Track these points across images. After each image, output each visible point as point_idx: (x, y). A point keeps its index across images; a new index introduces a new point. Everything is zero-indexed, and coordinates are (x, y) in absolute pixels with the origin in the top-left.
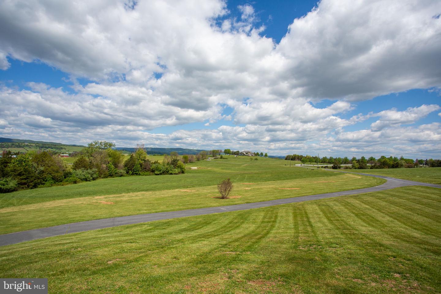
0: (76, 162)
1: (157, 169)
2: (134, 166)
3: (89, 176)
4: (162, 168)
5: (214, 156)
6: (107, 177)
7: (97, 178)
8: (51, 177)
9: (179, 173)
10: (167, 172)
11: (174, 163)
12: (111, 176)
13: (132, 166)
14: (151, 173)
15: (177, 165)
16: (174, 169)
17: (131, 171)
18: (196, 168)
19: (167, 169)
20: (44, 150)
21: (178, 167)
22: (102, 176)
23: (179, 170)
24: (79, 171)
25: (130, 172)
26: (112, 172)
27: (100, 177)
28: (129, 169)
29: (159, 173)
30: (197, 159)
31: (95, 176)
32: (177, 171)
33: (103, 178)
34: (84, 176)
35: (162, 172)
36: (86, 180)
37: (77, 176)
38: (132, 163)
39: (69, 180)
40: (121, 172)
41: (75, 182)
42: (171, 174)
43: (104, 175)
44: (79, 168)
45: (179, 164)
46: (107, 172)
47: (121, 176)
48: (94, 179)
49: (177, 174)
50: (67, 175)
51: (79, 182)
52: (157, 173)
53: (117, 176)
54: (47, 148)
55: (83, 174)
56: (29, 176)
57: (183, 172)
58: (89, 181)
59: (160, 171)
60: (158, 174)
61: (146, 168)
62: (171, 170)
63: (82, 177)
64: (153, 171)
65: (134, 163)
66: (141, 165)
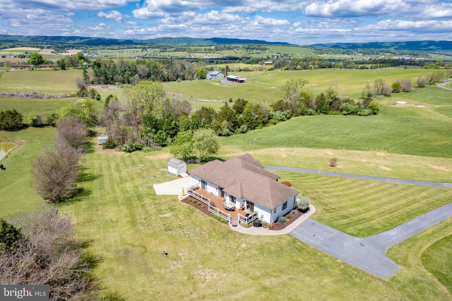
0: (276, 104)
1: (346, 109)
2: (323, 105)
3: (284, 117)
4: (350, 109)
6: (298, 116)
7: (291, 117)
9: (369, 114)
10: (356, 112)
12: (302, 114)
14: (340, 113)
15: (368, 106)
16: (364, 110)
18: (405, 103)
19: (356, 110)
20: (250, 51)
21: (370, 107)
22: (295, 115)
23: (370, 111)
24: (278, 113)
25: (319, 110)
26: (303, 112)
27: (293, 116)
28: (318, 108)
29: (346, 113)
31: (288, 116)
32: (367, 111)
34: (281, 117)
35: (350, 112)
36: (282, 120)
37: (276, 118)
39: (271, 122)
40: (310, 111)
41: (275, 123)
42: (360, 115)
43: (296, 113)
44: (277, 111)
45: (371, 104)
46: (299, 111)
47: (311, 114)
48: (288, 119)
49: (366, 115)
50: (270, 117)
51: (278, 123)
53: (307, 115)
54: (253, 49)
55: (280, 115)
57: (375, 114)
58: (285, 120)
59: (349, 111)
60: (346, 115)
61: (334, 107)
62: (361, 111)
63: (280, 119)
64: (342, 111)
65: (323, 102)
66: (331, 104)
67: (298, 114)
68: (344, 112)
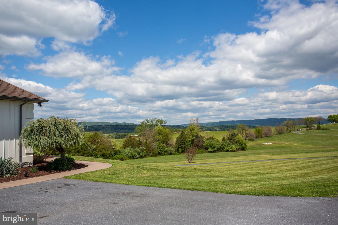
0: (126, 141)
1: (211, 146)
2: (185, 143)
3: (136, 154)
4: (216, 145)
5: (307, 127)
6: (155, 156)
7: (145, 156)
8: (101, 154)
9: (238, 150)
10: (223, 149)
11: (232, 138)
12: (160, 154)
13: (182, 143)
14: (204, 151)
15: (235, 141)
16: (231, 146)
17: (182, 149)
18: (270, 143)
19: (222, 146)
21: (236, 142)
22: (151, 154)
23: (238, 146)
24: (128, 150)
25: (180, 149)
26: (161, 150)
27: (148, 155)
28: (180, 146)
29: (212, 150)
30: (279, 132)
31: (142, 154)
32: (234, 147)
33: (151, 156)
34: (131, 154)
35: (216, 149)
36: (133, 158)
37: (125, 154)
38: (182, 140)
39: (117, 157)
40: (170, 150)
41: (122, 159)
42: (227, 151)
43: (153, 153)
44: (128, 146)
45: (237, 139)
46: (156, 151)
47: (171, 154)
48: (141, 157)
49: (234, 151)
50: (117, 153)
51: (126, 160)
52: (210, 151)
53: (166, 155)
55: (130, 152)
56: (84, 153)
57: (243, 149)
58: (136, 159)
59: (214, 148)
60: (212, 152)
61: (198, 146)
62: (228, 147)
63: (129, 155)
64: (206, 149)
65: (185, 140)
66: (193, 142)
67: (155, 154)
68: (209, 150)
